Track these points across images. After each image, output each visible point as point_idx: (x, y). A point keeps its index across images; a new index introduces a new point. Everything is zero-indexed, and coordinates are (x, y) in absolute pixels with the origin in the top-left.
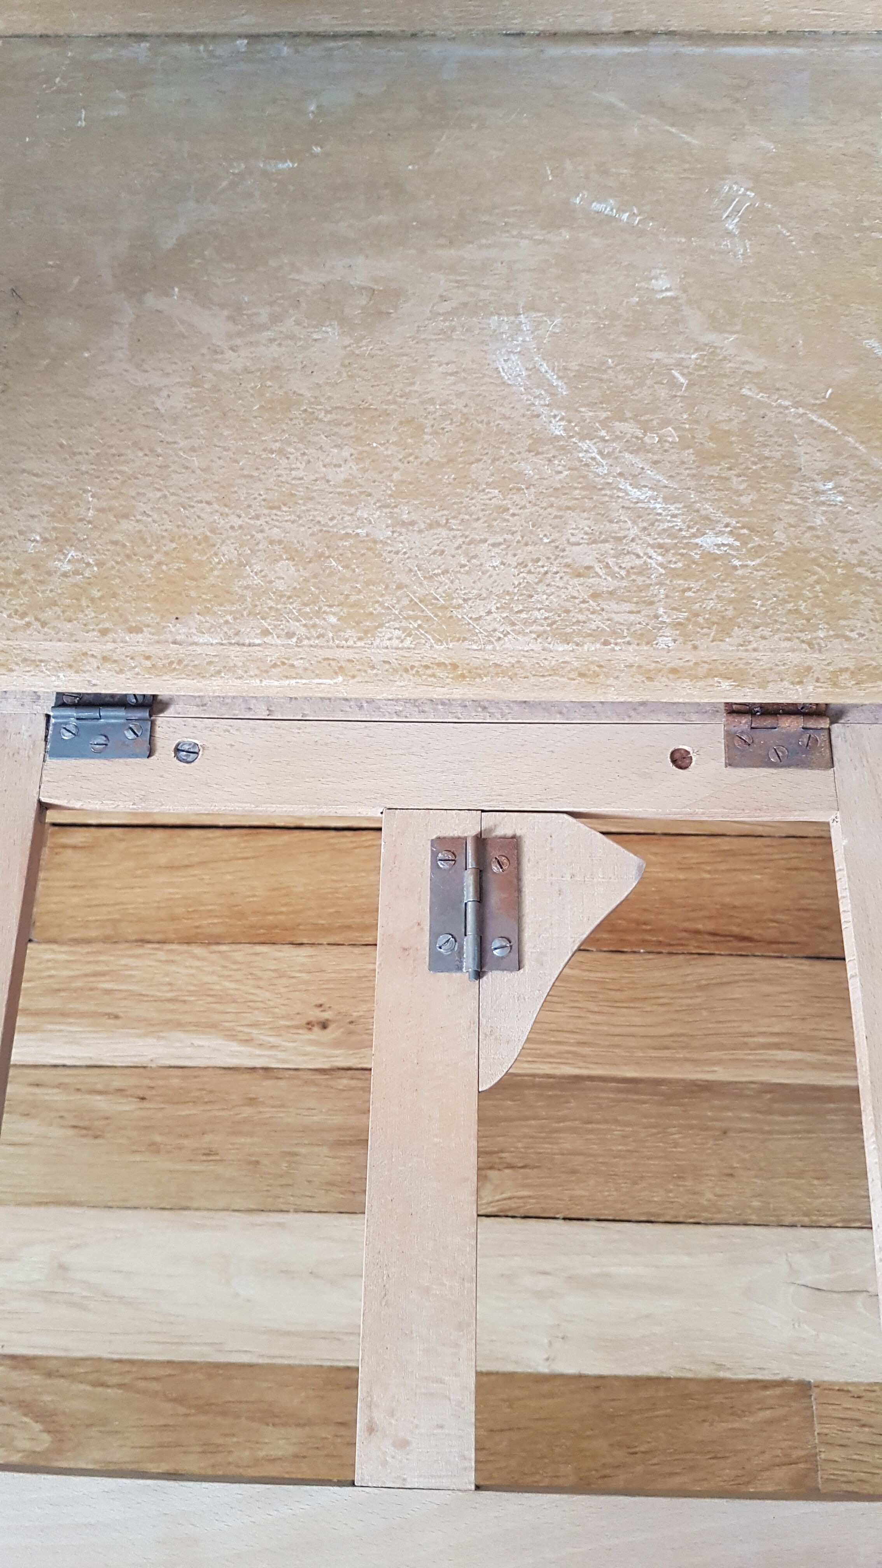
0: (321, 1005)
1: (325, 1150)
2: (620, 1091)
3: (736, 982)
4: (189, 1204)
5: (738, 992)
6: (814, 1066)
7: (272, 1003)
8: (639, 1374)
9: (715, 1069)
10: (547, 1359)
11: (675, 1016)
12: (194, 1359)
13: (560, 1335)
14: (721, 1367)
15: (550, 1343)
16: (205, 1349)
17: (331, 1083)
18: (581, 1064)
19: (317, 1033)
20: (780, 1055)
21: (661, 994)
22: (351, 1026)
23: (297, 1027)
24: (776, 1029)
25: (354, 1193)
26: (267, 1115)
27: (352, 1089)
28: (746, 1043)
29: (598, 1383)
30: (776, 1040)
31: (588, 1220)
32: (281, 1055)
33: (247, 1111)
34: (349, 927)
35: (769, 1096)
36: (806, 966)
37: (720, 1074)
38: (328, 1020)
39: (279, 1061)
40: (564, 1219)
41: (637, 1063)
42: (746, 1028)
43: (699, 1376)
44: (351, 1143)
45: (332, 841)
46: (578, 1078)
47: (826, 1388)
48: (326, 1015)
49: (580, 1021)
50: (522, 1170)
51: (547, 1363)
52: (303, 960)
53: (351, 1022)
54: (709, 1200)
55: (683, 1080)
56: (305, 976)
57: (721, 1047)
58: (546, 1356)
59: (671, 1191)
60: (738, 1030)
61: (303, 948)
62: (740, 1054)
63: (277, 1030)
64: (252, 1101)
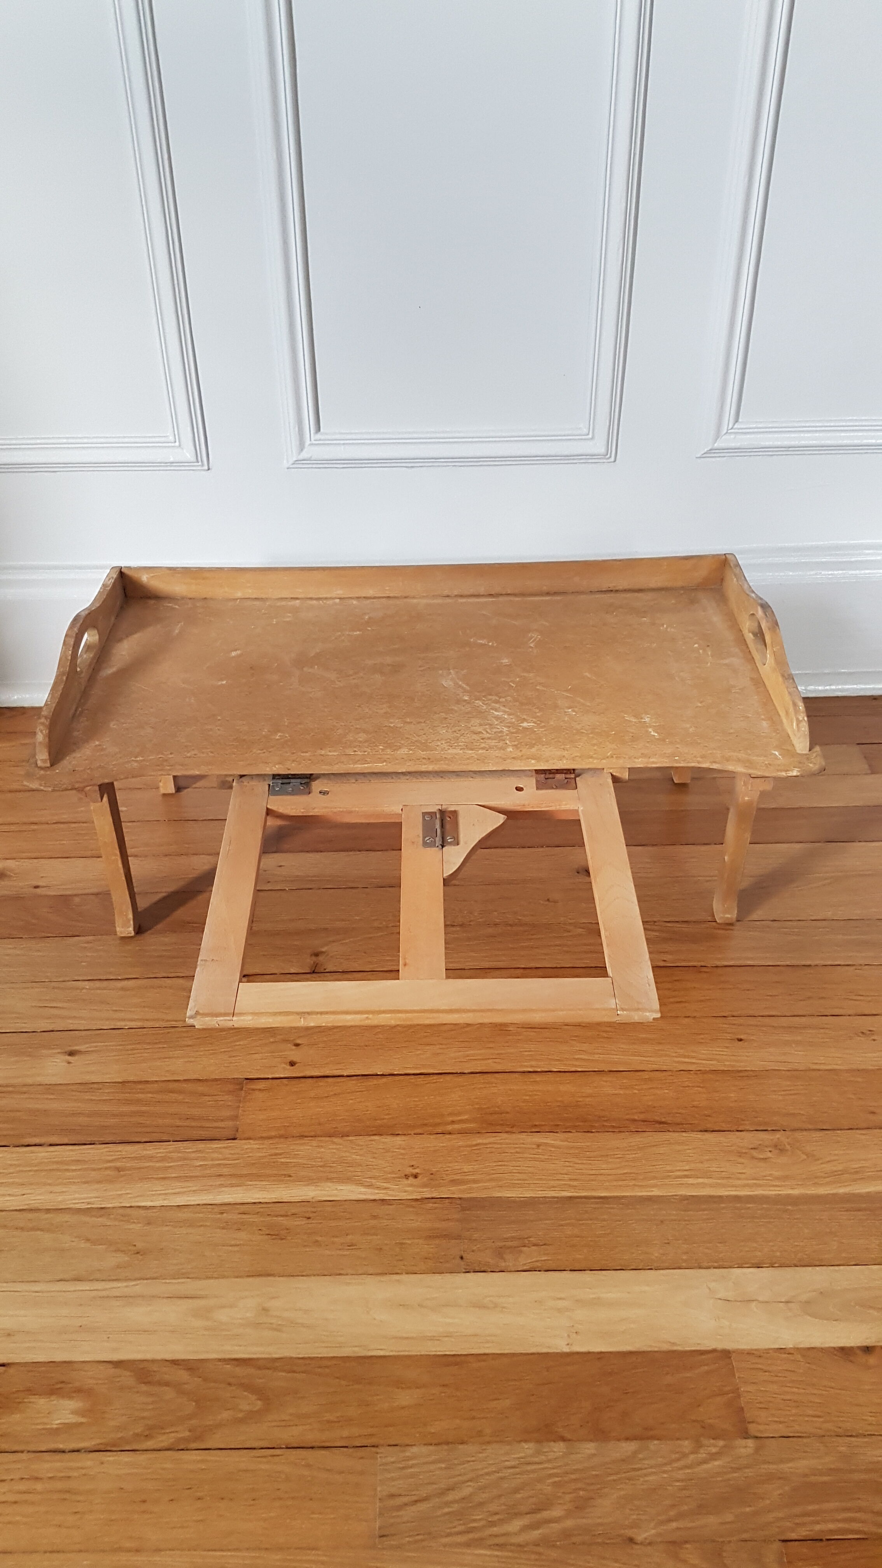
0: (413, 1166)
1: (421, 1241)
2: (597, 1203)
3: (660, 1145)
4: (342, 1272)
5: (661, 1150)
6: (711, 1186)
7: (383, 1166)
8: (625, 1350)
9: (653, 1190)
10: (568, 1344)
11: (627, 1164)
12: (350, 1355)
13: (575, 1331)
14: (674, 1344)
15: (569, 1336)
16: (356, 1349)
17: (422, 1206)
18: (573, 1191)
19: (411, 1180)
20: (691, 1181)
21: (617, 1153)
22: (432, 1176)
23: (399, 1178)
24: (687, 1168)
25: (441, 1262)
26: (385, 1224)
27: (436, 1208)
28: (669, 1176)
29: (601, 1356)
30: (686, 1173)
31: (584, 1270)
32: (390, 1192)
33: (373, 1222)
34: (426, 1125)
35: (686, 1202)
36: (699, 1135)
37: (656, 1192)
38: (418, 1173)
39: (390, 1195)
40: (571, 1270)
41: (607, 1189)
42: (669, 1168)
43: (662, 1349)
44: (437, 1237)
45: (413, 1081)
46: (571, 1197)
47: (741, 1352)
48: (417, 1171)
49: (570, 1168)
50: (542, 1247)
51: (568, 1346)
52: (400, 1142)
53: (432, 1174)
54: (657, 1257)
55: (635, 1196)
56: (403, 1151)
57: (655, 1178)
58: (566, 1343)
59: (633, 1253)
60: (664, 1169)
61: (399, 1136)
62: (667, 1181)
63: (387, 1180)
64: (375, 1217)
